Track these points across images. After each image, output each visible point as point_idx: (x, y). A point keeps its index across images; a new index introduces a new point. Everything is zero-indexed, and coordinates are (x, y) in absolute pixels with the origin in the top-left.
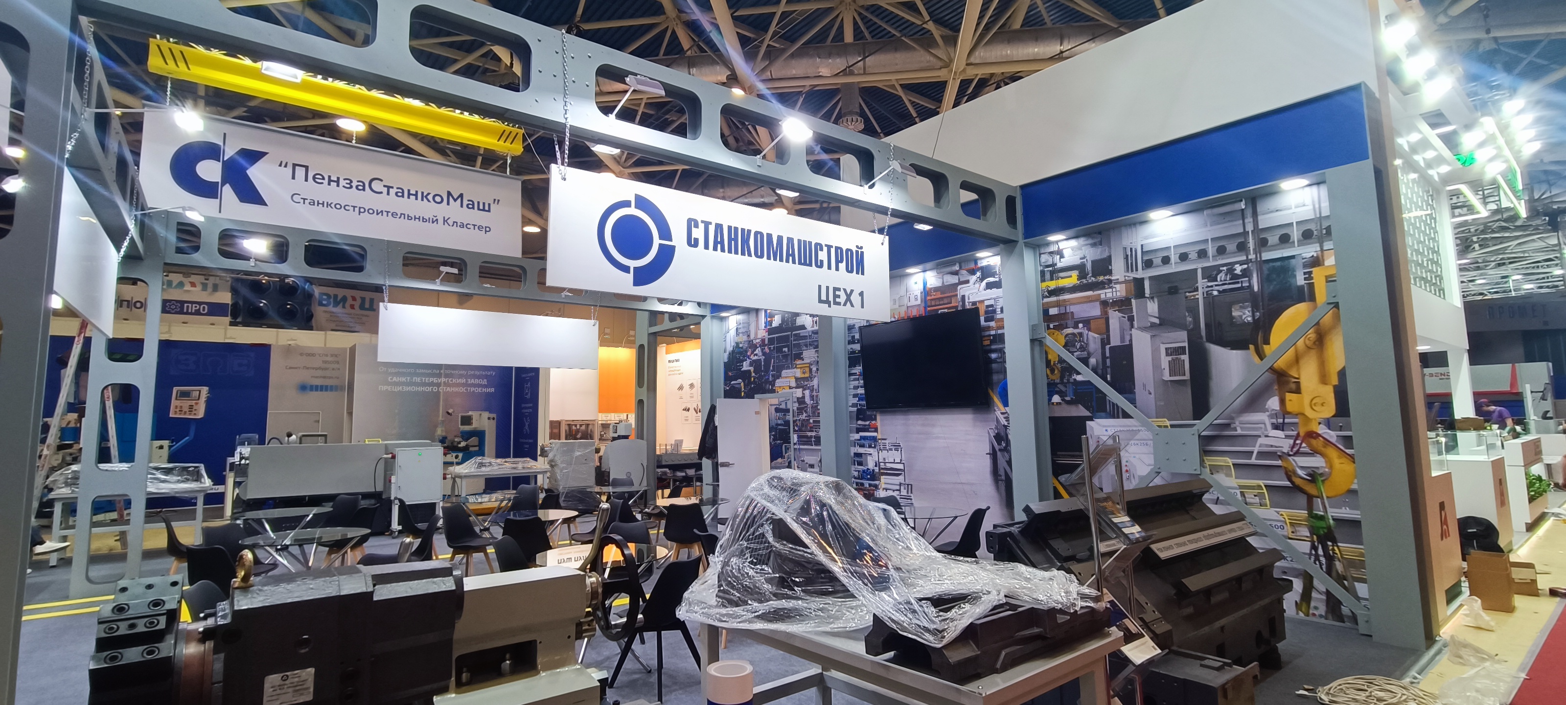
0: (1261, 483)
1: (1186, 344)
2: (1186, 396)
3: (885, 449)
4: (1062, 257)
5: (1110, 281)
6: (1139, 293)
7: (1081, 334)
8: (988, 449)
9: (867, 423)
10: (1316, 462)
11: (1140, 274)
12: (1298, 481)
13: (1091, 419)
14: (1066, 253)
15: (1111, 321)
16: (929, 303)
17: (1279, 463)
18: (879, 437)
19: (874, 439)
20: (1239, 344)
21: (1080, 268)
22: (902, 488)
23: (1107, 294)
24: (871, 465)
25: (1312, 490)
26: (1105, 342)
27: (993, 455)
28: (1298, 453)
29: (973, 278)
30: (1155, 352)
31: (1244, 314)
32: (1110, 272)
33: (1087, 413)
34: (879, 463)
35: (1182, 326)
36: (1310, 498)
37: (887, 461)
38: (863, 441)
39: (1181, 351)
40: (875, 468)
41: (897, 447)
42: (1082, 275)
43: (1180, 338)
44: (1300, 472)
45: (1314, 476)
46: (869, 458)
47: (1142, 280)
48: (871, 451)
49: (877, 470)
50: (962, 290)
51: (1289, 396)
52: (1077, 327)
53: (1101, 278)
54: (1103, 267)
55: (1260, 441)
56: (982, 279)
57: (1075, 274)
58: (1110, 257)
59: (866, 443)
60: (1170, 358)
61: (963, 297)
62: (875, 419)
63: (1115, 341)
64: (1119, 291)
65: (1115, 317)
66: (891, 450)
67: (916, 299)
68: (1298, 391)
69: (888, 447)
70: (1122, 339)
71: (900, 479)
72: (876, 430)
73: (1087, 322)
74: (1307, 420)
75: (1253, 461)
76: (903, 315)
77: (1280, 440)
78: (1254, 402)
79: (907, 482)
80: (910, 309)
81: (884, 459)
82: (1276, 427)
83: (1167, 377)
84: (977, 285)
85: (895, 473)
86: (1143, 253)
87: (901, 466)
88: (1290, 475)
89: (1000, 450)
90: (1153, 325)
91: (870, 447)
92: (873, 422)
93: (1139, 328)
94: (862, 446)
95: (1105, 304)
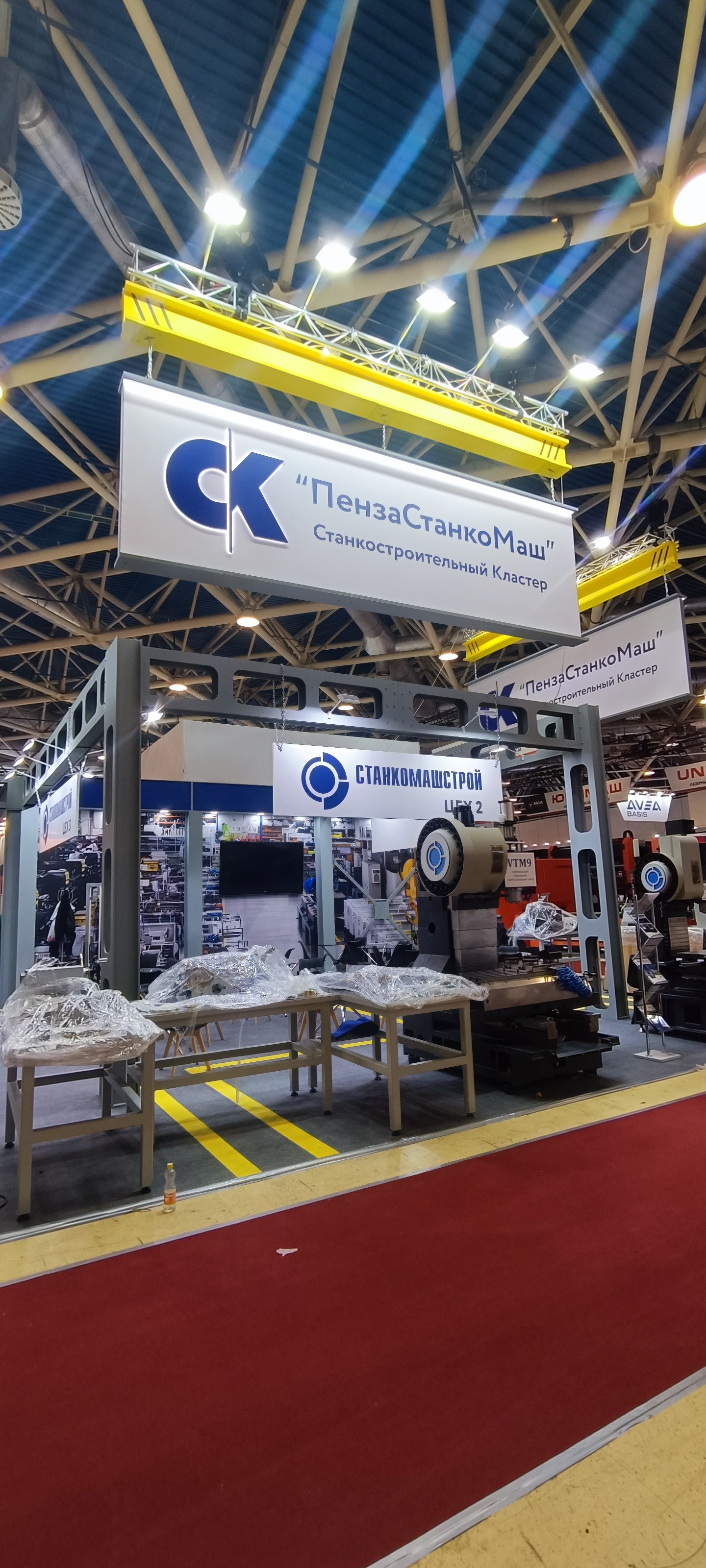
0: (400, 921)
1: (379, 869)
2: (379, 890)
3: (228, 920)
4: (336, 825)
5: (354, 840)
6: (365, 847)
7: (342, 861)
8: (296, 916)
9: (214, 904)
10: (413, 913)
11: (365, 839)
12: (409, 919)
13: (346, 899)
14: (338, 823)
15: (354, 857)
16: (263, 834)
17: (404, 913)
18: (224, 913)
19: (220, 915)
20: (394, 871)
21: (343, 831)
22: (240, 944)
23: (353, 845)
24: (215, 931)
25: (412, 922)
26: (352, 865)
27: (300, 919)
28: (409, 910)
29: (291, 826)
30: (370, 871)
31: (396, 860)
32: (354, 836)
33: (344, 896)
34: (223, 930)
35: (378, 862)
36: (412, 925)
37: (229, 928)
38: (209, 917)
39: (377, 872)
40: (219, 934)
41: (237, 919)
42: (344, 835)
43: (378, 867)
44: (410, 917)
45: (413, 917)
46: (214, 927)
47: (366, 841)
48: (216, 922)
49: (221, 934)
50: (284, 830)
51: (407, 890)
52: (341, 857)
53: (351, 838)
54: (352, 832)
55: (400, 906)
56: (296, 827)
57: (341, 833)
58: (354, 829)
59: (213, 918)
60: (374, 874)
61: (285, 834)
62: (221, 902)
63: (356, 865)
64: (357, 845)
65: (356, 856)
66: (233, 921)
67: (255, 830)
68: (409, 889)
69: (230, 920)
70: (359, 865)
71: (240, 938)
72: (221, 909)
73: (345, 856)
74: (412, 898)
75: (398, 913)
76: (245, 838)
77: (404, 906)
78: (399, 894)
79: (244, 940)
80: (250, 835)
81: (227, 927)
82: (404, 901)
83: (373, 882)
84: (294, 829)
85: (236, 935)
86: (367, 831)
87: (240, 931)
88: (407, 918)
89: (303, 916)
90: (369, 860)
91: (216, 920)
92: (219, 904)
93: (365, 861)
94: (209, 920)
95: (352, 849)
